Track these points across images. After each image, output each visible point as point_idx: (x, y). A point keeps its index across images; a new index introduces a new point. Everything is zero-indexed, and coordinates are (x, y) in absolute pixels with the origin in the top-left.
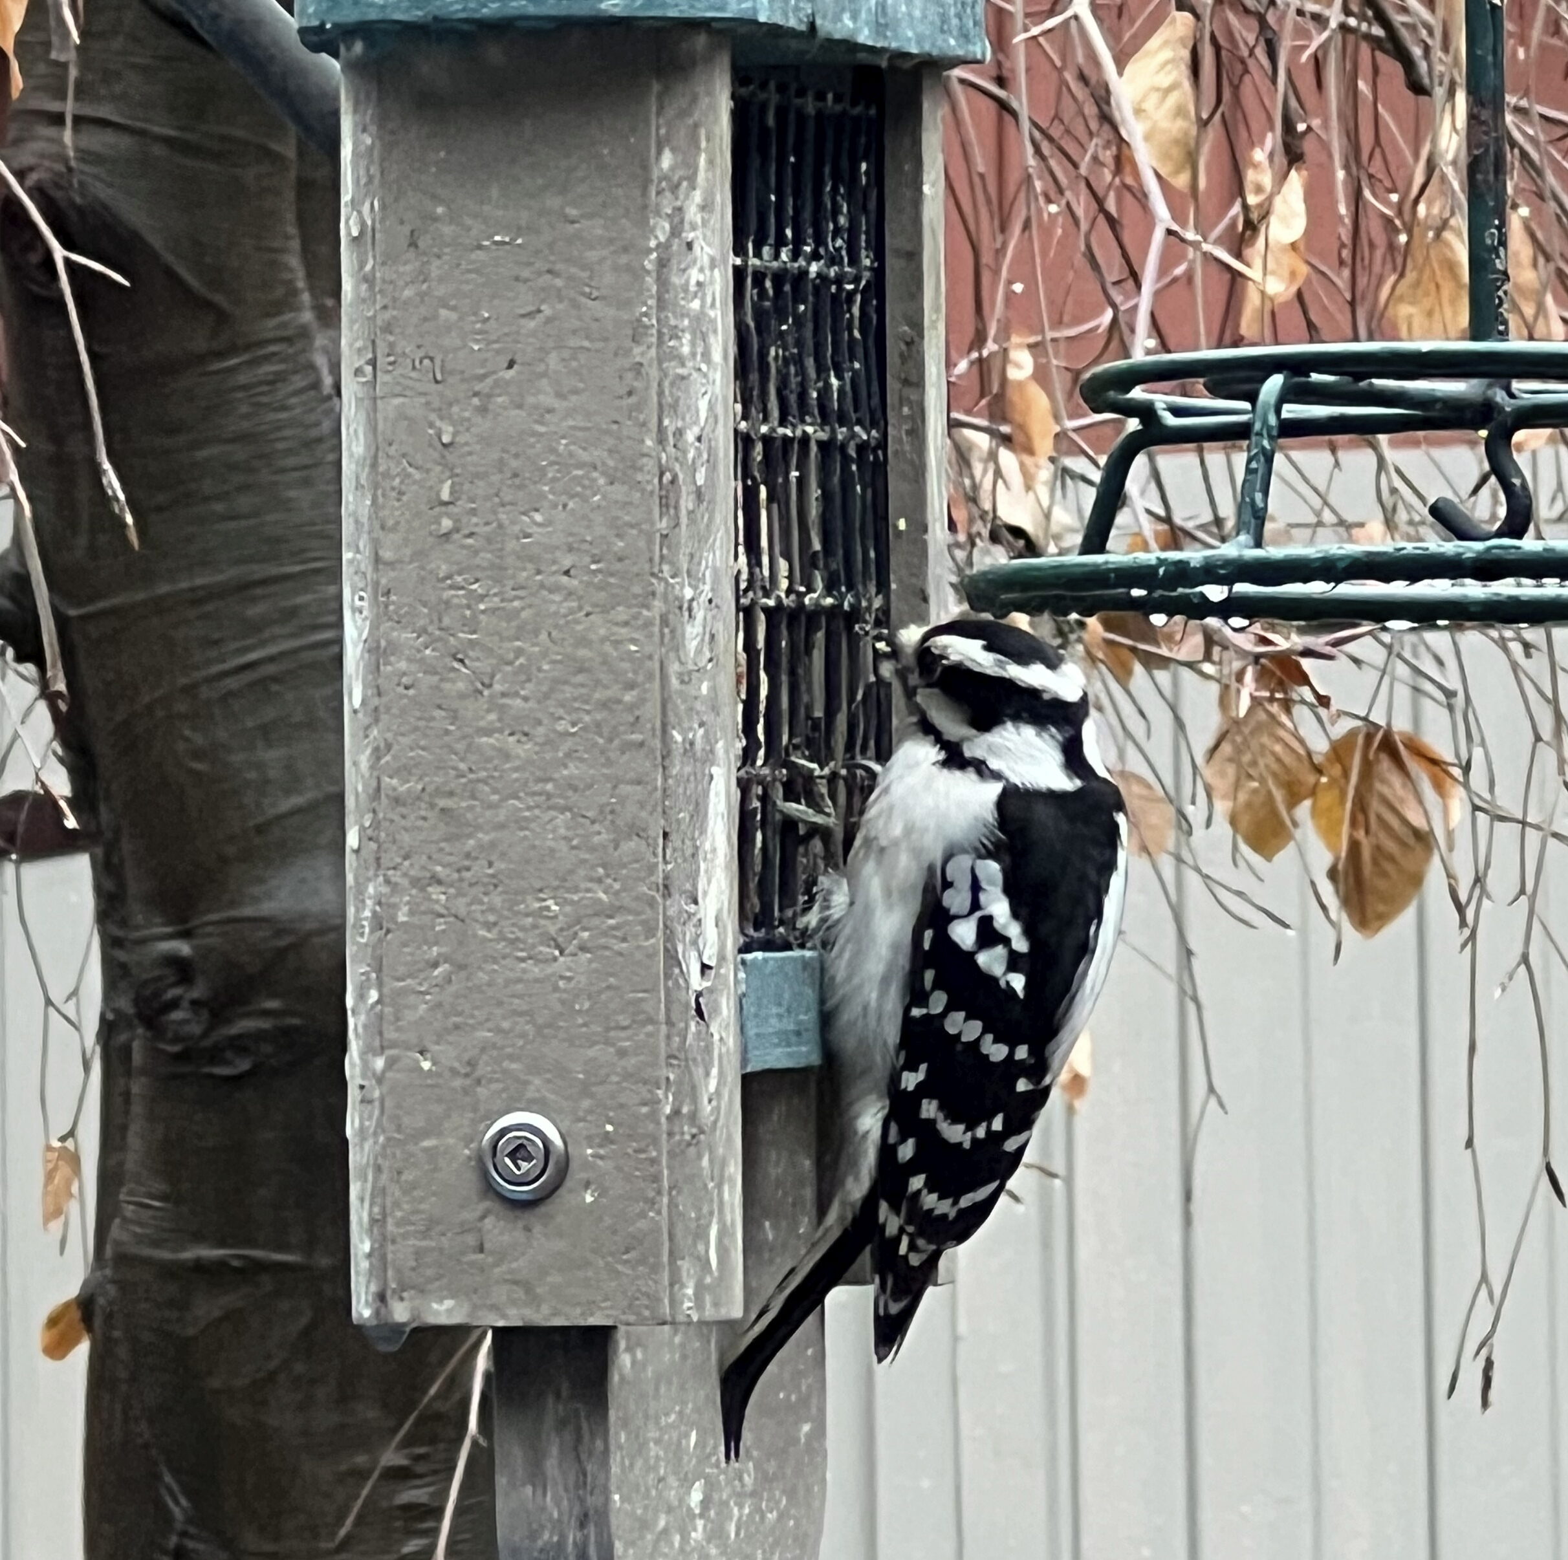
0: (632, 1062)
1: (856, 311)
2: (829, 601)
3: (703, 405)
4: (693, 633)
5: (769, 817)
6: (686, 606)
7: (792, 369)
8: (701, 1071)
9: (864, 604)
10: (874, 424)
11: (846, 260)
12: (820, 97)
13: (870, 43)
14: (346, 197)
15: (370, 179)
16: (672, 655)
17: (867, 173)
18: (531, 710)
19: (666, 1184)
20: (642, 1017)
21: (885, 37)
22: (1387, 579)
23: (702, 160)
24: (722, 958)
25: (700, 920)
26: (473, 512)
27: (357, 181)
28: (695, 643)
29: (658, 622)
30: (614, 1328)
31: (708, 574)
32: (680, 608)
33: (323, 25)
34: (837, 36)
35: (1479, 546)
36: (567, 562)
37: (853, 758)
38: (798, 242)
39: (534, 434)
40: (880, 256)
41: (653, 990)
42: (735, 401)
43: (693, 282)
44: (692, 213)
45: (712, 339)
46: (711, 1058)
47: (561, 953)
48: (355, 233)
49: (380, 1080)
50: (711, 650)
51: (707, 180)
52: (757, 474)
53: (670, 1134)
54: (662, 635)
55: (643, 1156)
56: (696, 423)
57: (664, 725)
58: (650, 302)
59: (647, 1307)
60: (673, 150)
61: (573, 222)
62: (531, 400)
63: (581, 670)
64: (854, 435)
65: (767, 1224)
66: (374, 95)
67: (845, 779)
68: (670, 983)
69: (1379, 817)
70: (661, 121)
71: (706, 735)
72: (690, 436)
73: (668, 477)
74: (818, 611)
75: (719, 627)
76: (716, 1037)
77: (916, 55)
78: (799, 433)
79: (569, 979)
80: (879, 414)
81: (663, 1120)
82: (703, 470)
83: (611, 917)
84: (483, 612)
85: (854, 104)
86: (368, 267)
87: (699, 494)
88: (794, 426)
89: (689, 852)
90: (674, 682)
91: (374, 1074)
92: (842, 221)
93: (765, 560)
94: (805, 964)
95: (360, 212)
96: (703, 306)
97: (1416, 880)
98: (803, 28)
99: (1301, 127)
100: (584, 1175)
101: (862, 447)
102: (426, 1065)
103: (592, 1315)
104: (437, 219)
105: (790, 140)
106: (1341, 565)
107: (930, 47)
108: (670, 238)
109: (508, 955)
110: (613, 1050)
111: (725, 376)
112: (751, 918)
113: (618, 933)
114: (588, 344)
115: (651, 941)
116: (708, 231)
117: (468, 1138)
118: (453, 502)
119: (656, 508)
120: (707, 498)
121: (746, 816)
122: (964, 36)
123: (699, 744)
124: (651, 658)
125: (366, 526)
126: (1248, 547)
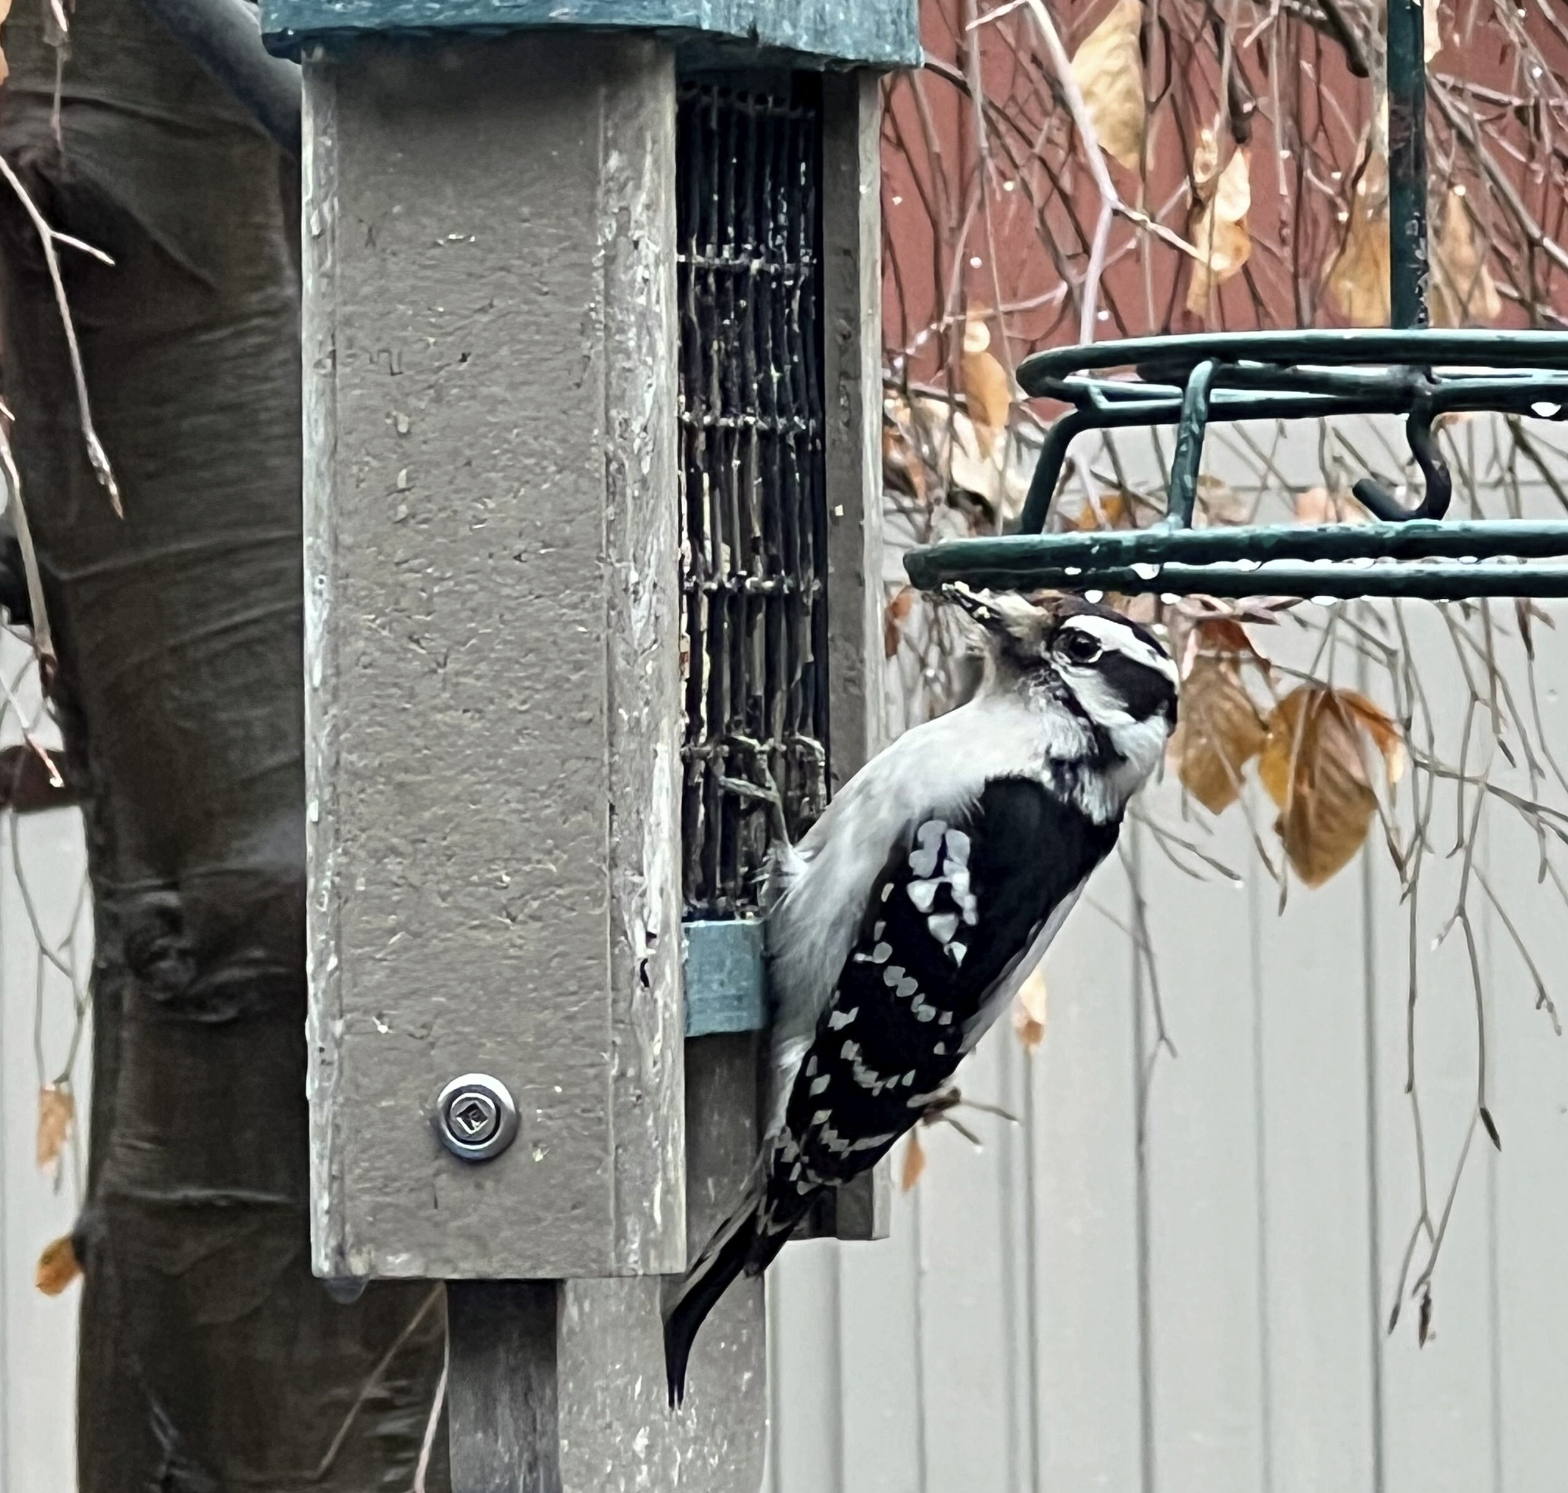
0: (580, 1025)
1: (795, 305)
2: (769, 584)
3: (648, 396)
4: (638, 614)
5: (712, 792)
6: (632, 589)
7: (734, 362)
8: (646, 1035)
9: (802, 588)
10: (812, 414)
11: (786, 258)
12: (761, 100)
13: (809, 49)
14: (306, 198)
15: (330, 180)
16: (618, 636)
17: (806, 174)
18: (485, 689)
19: (612, 1143)
20: (591, 983)
21: (823, 43)
22: (1311, 558)
23: (648, 161)
24: (666, 927)
25: (645, 891)
26: (428, 499)
27: (316, 182)
28: (640, 625)
29: (605, 605)
30: (562, 1281)
31: (653, 558)
32: (626, 590)
33: (285, 30)
34: (777, 43)
35: (1399, 526)
36: (519, 546)
37: (792, 734)
38: (740, 240)
39: (487, 423)
40: (818, 252)
41: (600, 957)
42: (679, 393)
43: (639, 279)
44: (638, 211)
45: (657, 335)
46: (656, 1023)
47: (513, 922)
48: (316, 231)
49: (339, 1043)
50: (656, 632)
51: (653, 180)
52: (700, 463)
53: (617, 1096)
54: (608, 615)
55: (592, 1115)
56: (642, 414)
57: (611, 704)
58: (597, 298)
59: (594, 1261)
60: (621, 152)
61: (525, 221)
62: (484, 391)
63: (531, 651)
64: (792, 426)
65: (710, 1182)
66: (333, 100)
67: (784, 755)
68: (616, 951)
69: (1324, 772)
70: (610, 123)
71: (651, 713)
72: (636, 427)
73: (614, 466)
74: (759, 594)
75: (663, 610)
76: (660, 1003)
77: (852, 61)
78: (740, 422)
79: (520, 947)
80: (817, 406)
81: (610, 1081)
82: (648, 458)
83: (560, 886)
84: (438, 595)
85: (793, 108)
86: (328, 263)
87: (644, 482)
88: (736, 416)
89: (634, 825)
90: (621, 664)
91: (333, 1035)
92: (782, 219)
93: (708, 544)
94: (746, 931)
95: (320, 212)
96: (648, 301)
97: (1361, 833)
98: (746, 34)
99: (1247, 107)
100: (533, 1136)
101: (801, 438)
102: (383, 1029)
103: (542, 1268)
104: (396, 218)
105: (732, 141)
106: (1267, 545)
107: (867, 53)
108: (617, 236)
109: (461, 924)
110: (561, 1014)
111: (669, 368)
112: (693, 887)
113: (567, 903)
114: (537, 337)
115: (597, 912)
116: (654, 231)
117: (423, 1099)
118: (408, 489)
119: (604, 495)
120: (652, 485)
121: (688, 792)
122: (900, 43)
123: (644, 722)
124: (598, 639)
125: (326, 512)
126: (1178, 527)
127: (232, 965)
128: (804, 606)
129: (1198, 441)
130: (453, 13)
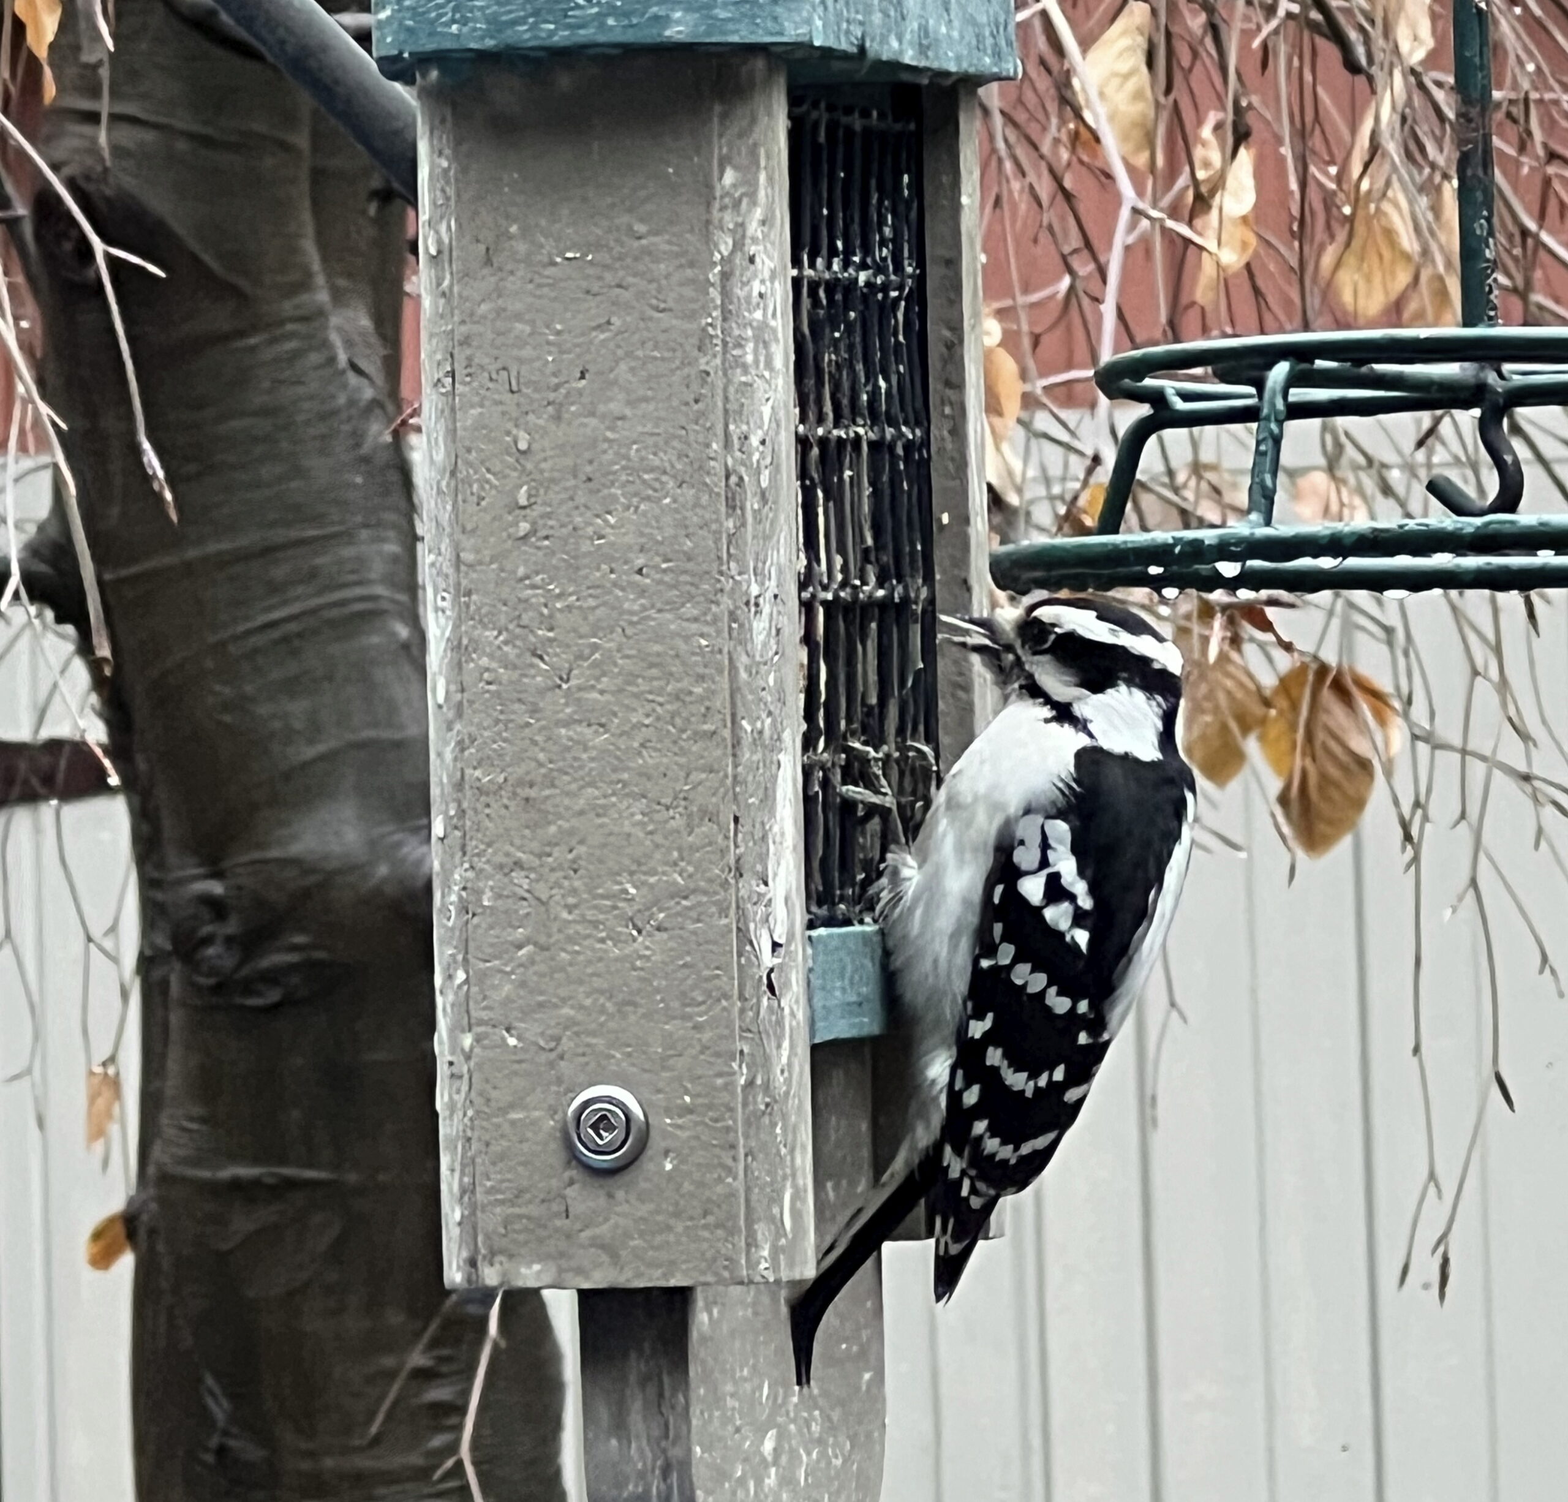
0: (706, 1036)
1: (900, 317)
2: (881, 593)
3: (766, 410)
4: (760, 627)
5: (830, 799)
6: (752, 601)
7: (844, 374)
8: (774, 1044)
9: (912, 596)
10: (918, 424)
11: (891, 268)
12: (865, 114)
13: (914, 63)
14: (424, 218)
15: (446, 199)
16: (739, 648)
17: (909, 185)
18: (608, 703)
19: (742, 1151)
20: (716, 993)
21: (927, 57)
22: (1392, 554)
23: (762, 177)
24: (791, 936)
25: (770, 900)
26: (548, 516)
27: (434, 203)
28: (762, 637)
29: (726, 619)
30: (692, 1289)
31: (773, 571)
32: (747, 603)
33: (400, 54)
34: (884, 58)
35: (1478, 521)
36: (640, 562)
37: (904, 740)
38: (848, 252)
39: (606, 440)
40: (921, 264)
41: (727, 966)
42: (794, 405)
43: (755, 293)
44: (753, 228)
45: (774, 348)
46: (783, 1029)
47: (640, 932)
48: (433, 251)
49: (468, 1057)
50: (777, 644)
51: (767, 195)
52: (816, 476)
53: (745, 1104)
54: (730, 627)
55: (719, 1125)
56: (761, 427)
57: (733, 715)
58: (714, 314)
59: (726, 1268)
60: (736, 168)
61: (639, 238)
62: (601, 408)
63: (652, 665)
64: (902, 435)
65: (831, 1185)
66: (449, 121)
67: (897, 761)
68: (743, 961)
69: (1323, 745)
70: (723, 141)
71: (774, 724)
72: (755, 441)
73: (733, 479)
74: (872, 602)
75: (784, 621)
76: (787, 1011)
77: (957, 73)
78: (851, 433)
79: (647, 958)
80: (923, 414)
81: (738, 1091)
82: (767, 472)
83: (686, 898)
84: (560, 610)
85: (895, 121)
86: (446, 283)
87: (763, 496)
88: (847, 427)
89: (758, 835)
90: (743, 675)
91: (463, 1050)
92: (887, 231)
93: (823, 556)
94: (865, 937)
95: (437, 232)
96: (765, 315)
98: (855, 50)
100: (663, 1144)
101: (909, 446)
102: (512, 1042)
103: (673, 1276)
104: (511, 237)
105: (840, 157)
106: (1348, 542)
107: (967, 66)
108: (732, 252)
109: (588, 936)
110: (690, 1024)
111: (786, 383)
112: (814, 896)
113: (694, 914)
114: (656, 354)
115: (724, 921)
116: (769, 246)
117: (553, 1111)
118: (530, 506)
119: (723, 509)
120: (771, 499)
121: (808, 800)
122: (997, 55)
123: (767, 733)
124: (720, 651)
125: (448, 530)
126: (1259, 526)
127: (279, 950)
128: (914, 613)
129: (1277, 441)
130: (566, 33)
